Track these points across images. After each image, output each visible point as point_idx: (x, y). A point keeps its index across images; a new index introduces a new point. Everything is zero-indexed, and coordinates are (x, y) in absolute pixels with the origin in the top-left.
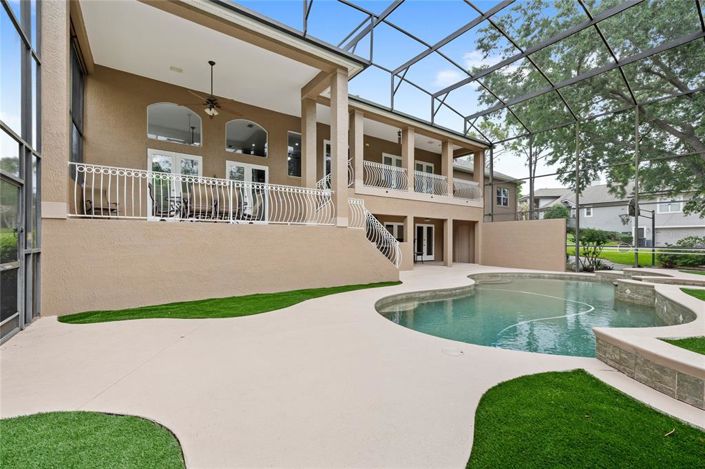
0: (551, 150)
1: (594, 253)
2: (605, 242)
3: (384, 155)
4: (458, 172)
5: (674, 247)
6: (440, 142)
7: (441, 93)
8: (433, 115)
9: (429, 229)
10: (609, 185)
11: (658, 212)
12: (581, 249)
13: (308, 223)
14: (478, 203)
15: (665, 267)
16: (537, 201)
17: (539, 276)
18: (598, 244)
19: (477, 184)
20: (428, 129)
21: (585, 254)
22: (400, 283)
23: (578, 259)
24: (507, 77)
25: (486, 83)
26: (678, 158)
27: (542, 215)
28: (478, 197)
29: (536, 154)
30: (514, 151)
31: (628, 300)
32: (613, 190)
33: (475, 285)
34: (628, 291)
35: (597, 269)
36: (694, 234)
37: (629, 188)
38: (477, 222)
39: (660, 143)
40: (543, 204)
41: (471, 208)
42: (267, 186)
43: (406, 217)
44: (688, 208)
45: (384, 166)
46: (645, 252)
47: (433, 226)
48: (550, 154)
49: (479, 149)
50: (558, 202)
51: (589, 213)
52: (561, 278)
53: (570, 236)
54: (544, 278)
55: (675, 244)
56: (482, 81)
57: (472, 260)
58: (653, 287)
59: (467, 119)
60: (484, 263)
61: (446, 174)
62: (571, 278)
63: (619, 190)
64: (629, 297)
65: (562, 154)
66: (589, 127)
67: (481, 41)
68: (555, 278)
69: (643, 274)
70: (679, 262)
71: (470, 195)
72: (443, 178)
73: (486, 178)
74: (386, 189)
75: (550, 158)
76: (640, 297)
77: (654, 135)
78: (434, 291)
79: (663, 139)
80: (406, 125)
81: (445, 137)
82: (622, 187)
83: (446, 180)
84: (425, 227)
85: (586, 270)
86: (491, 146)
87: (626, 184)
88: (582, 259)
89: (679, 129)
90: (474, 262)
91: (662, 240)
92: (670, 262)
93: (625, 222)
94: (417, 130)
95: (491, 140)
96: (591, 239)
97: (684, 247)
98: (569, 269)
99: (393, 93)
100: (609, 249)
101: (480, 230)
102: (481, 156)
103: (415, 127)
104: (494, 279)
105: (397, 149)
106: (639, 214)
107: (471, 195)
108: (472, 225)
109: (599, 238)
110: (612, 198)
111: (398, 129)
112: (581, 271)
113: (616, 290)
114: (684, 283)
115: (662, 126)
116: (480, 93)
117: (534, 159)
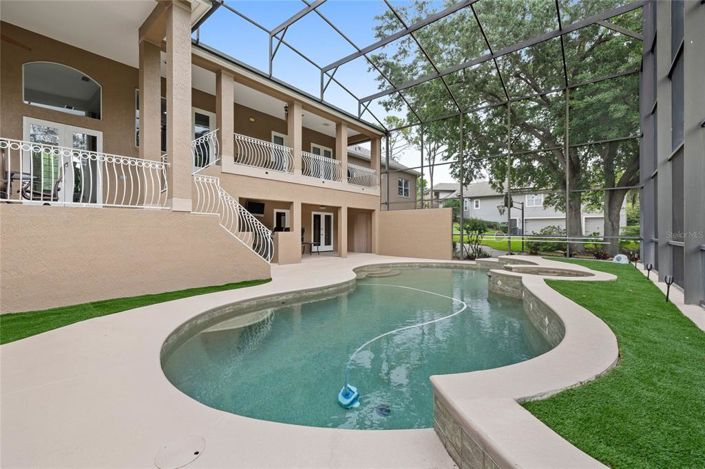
0: (446, 147)
1: (477, 241)
2: (485, 231)
3: (274, 133)
4: (352, 157)
5: (538, 235)
6: (334, 124)
7: (330, 67)
8: (323, 91)
9: (328, 218)
10: (491, 182)
11: (526, 205)
12: (465, 237)
13: (145, 206)
14: (375, 191)
15: (532, 254)
16: (437, 193)
17: (427, 266)
18: (480, 233)
19: (372, 171)
20: (317, 106)
21: (469, 243)
22: (270, 280)
23: (462, 246)
24: (404, 69)
25: (386, 71)
26: (540, 159)
27: (441, 206)
28: (375, 185)
29: (434, 150)
30: (415, 145)
31: (499, 292)
32: (494, 186)
33: (357, 280)
34: (499, 283)
35: (479, 257)
36: (552, 224)
37: (505, 184)
38: (373, 211)
39: (527, 145)
40: (442, 196)
41: (367, 196)
42: (100, 156)
43: (292, 203)
44: (547, 203)
45: (273, 145)
46: (516, 240)
47: (332, 214)
48: (446, 151)
49: (376, 135)
50: (453, 195)
51: (477, 206)
52: (447, 266)
53: (457, 225)
54: (432, 267)
55: (539, 233)
56: (382, 70)
57: (369, 250)
58: (521, 278)
59: (361, 102)
60: (381, 253)
61: (340, 159)
62: (456, 267)
63: (499, 186)
64: (501, 289)
65: (455, 151)
66: (475, 127)
67: (378, 28)
68: (442, 267)
69: (515, 262)
70: (541, 248)
71: (366, 182)
72: (337, 162)
73: (382, 166)
74: (266, 170)
75: (446, 154)
76: (510, 289)
77: (523, 137)
78: (299, 292)
79: (530, 141)
80: (293, 99)
81: (340, 119)
82: (501, 184)
83: (340, 164)
84: (323, 215)
85: (470, 258)
86: (387, 134)
87: (503, 181)
88: (467, 246)
89: (541, 133)
90: (371, 252)
91: (531, 229)
92: (534, 249)
93: (502, 212)
94: (305, 106)
95: (387, 127)
96: (474, 228)
97: (544, 235)
98: (455, 257)
99: (272, 57)
100: (490, 237)
101: (376, 219)
102: (378, 144)
103: (303, 102)
104: (384, 271)
105: (283, 126)
106: (512, 206)
107: (368, 183)
108: (369, 213)
109: (480, 227)
110: (494, 192)
111: (285, 104)
112: (465, 259)
113: (490, 281)
114: (546, 271)
115: (529, 129)
116: (380, 83)
117: (433, 154)
